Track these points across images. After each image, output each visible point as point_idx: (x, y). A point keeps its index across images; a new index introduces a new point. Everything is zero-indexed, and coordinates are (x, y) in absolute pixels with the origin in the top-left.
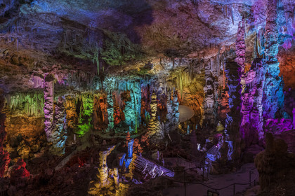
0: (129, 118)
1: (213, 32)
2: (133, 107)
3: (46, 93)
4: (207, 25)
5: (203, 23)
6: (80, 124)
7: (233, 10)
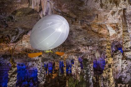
0: (73, 72)
1: (101, 35)
2: (75, 67)
3: (38, 62)
4: (97, 33)
5: (95, 32)
6: (53, 73)
7: (107, 26)
